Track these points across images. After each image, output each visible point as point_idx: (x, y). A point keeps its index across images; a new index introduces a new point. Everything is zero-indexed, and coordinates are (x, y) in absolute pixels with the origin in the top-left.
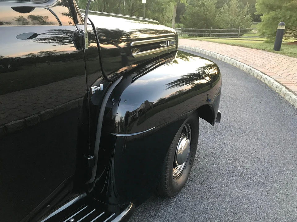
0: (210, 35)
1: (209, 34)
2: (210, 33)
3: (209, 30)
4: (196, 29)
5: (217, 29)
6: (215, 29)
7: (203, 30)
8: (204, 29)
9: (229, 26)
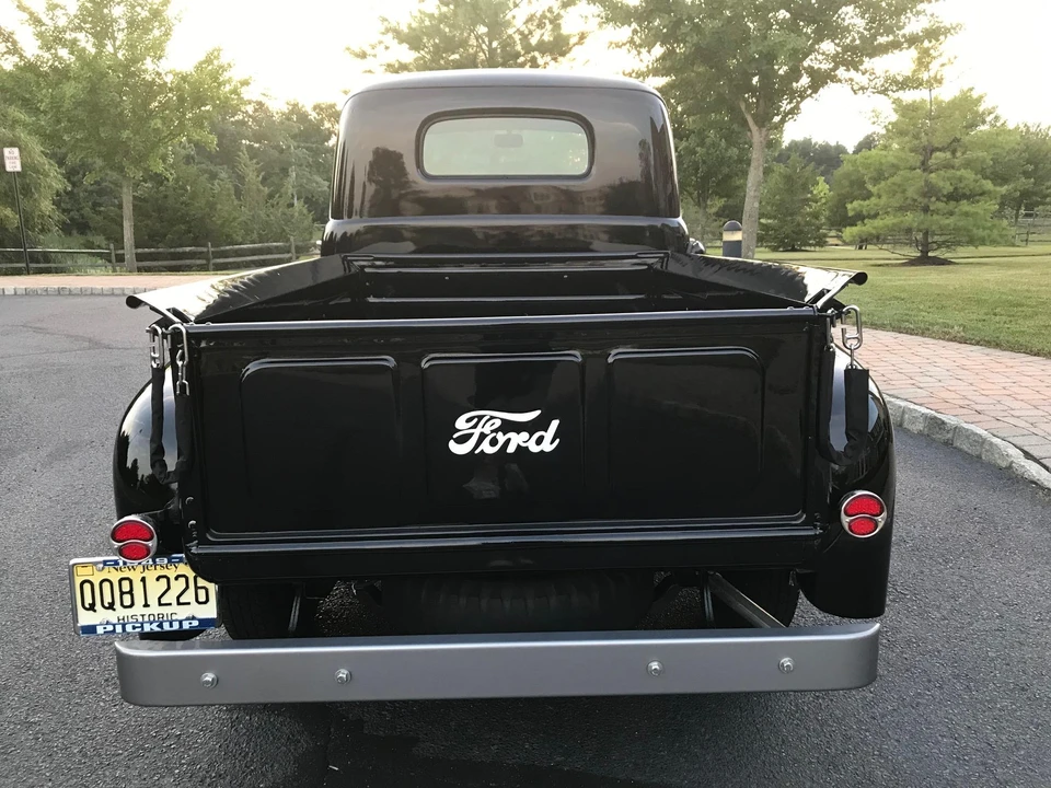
0: (211, 267)
1: (204, 262)
2: (208, 260)
3: (205, 249)
4: (161, 250)
5: (228, 248)
6: (222, 248)
7: (185, 253)
8: (188, 249)
9: (255, 236)
